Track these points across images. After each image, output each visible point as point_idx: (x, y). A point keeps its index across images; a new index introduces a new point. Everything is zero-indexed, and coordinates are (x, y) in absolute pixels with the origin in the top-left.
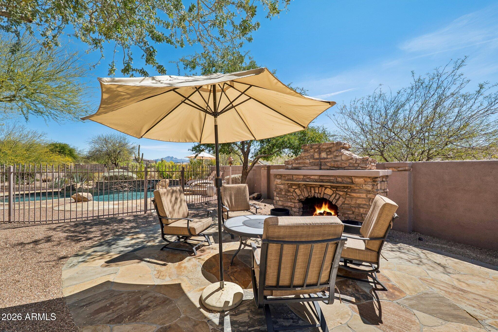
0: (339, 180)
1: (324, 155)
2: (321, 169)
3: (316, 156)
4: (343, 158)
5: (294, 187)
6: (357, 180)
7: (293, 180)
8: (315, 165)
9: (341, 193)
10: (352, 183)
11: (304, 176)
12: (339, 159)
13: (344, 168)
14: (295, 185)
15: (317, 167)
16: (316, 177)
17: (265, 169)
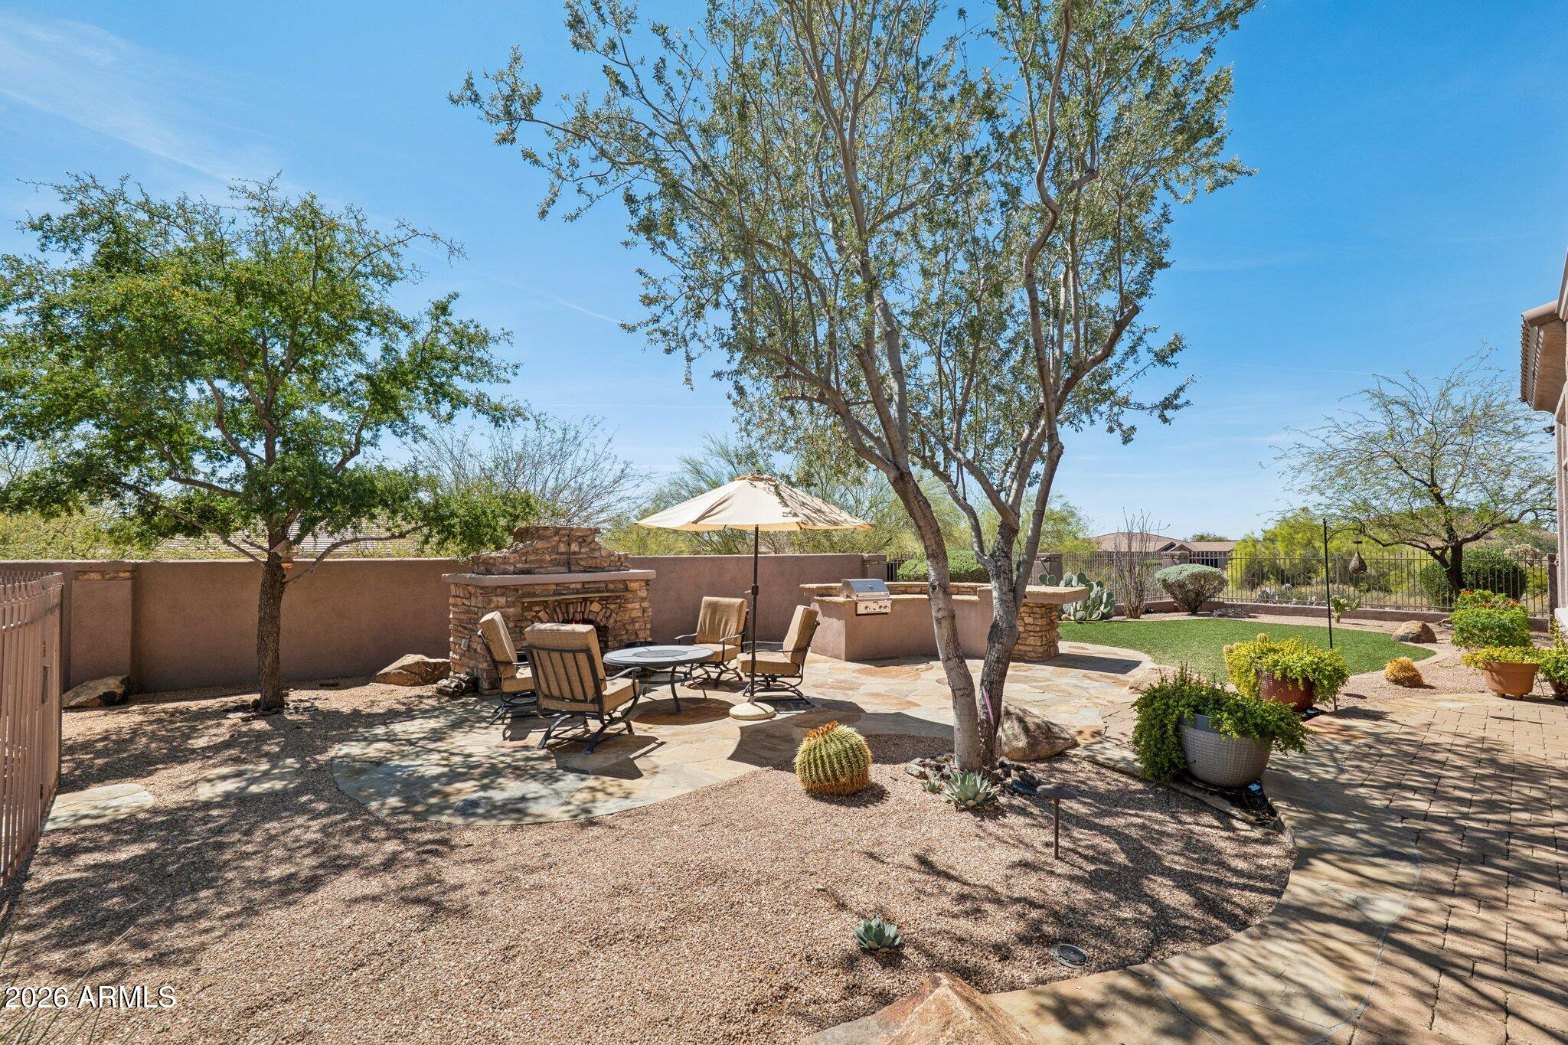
0: (611, 586)
1: (574, 547)
2: (570, 571)
3: (562, 548)
4: (603, 553)
5: (537, 609)
6: (634, 586)
7: (534, 595)
8: (558, 564)
9: (612, 607)
10: (626, 589)
11: (557, 585)
12: (597, 554)
13: (603, 570)
14: (538, 604)
15: (563, 569)
16: (579, 586)
17: (114, 578)
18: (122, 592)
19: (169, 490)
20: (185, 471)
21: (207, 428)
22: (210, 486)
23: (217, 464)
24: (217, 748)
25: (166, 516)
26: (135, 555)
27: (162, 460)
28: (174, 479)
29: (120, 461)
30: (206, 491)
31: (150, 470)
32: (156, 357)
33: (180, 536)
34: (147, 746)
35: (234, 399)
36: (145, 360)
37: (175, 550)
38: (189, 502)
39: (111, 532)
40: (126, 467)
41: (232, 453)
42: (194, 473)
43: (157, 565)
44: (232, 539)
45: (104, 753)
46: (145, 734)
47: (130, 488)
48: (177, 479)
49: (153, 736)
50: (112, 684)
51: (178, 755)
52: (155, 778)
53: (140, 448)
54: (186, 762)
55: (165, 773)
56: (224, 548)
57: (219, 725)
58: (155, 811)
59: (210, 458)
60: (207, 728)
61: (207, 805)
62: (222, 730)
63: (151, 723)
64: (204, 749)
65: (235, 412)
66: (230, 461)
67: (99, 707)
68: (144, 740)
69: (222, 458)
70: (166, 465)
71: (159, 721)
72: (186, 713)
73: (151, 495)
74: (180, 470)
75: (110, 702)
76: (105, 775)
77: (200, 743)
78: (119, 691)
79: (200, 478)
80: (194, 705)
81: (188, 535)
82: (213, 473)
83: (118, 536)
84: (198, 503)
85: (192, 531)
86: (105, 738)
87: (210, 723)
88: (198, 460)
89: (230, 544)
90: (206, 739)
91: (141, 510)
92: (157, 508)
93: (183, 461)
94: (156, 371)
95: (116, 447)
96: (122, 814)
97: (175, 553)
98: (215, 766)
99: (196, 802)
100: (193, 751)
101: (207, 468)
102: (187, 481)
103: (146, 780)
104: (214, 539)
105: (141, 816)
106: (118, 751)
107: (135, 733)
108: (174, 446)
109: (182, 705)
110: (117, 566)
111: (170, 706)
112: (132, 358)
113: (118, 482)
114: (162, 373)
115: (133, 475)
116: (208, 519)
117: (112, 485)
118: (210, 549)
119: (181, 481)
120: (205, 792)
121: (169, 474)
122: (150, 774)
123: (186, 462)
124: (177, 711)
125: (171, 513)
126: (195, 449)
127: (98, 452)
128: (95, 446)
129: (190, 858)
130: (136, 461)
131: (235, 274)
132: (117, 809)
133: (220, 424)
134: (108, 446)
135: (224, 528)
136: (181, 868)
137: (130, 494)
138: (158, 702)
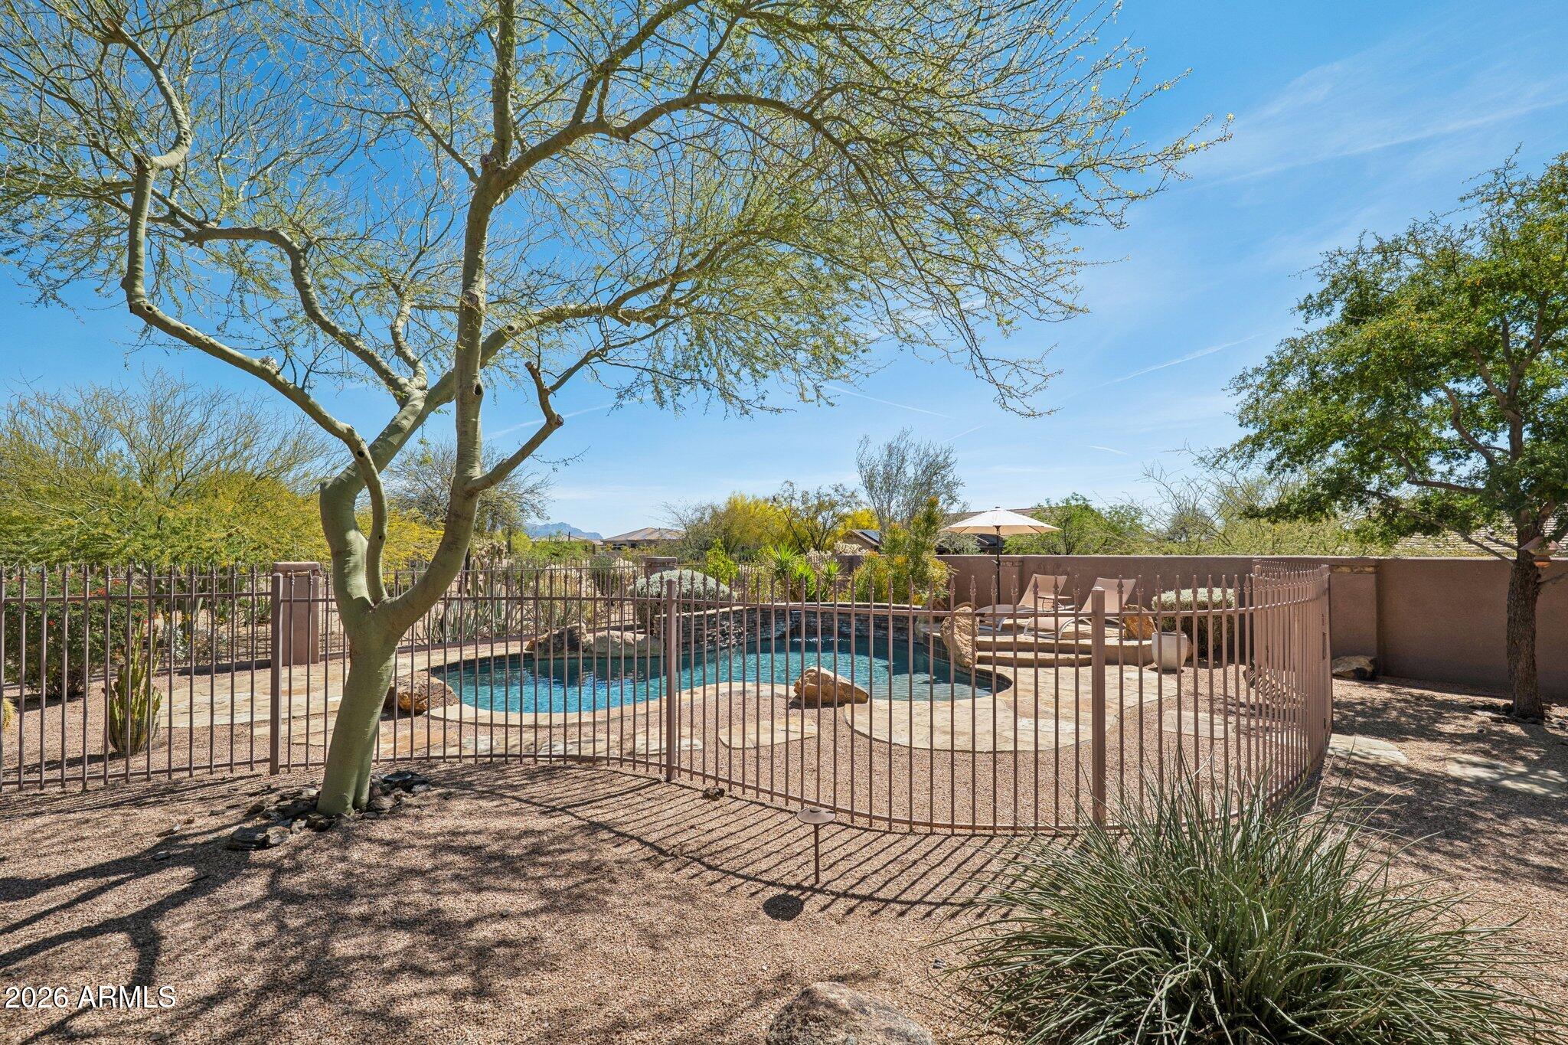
17: (1360, 572)
18: (1367, 584)
19: (1407, 492)
20: (1421, 473)
21: (1443, 427)
22: (1448, 486)
23: (1455, 463)
24: (1466, 738)
25: (1406, 517)
26: (1376, 552)
27: (1399, 465)
28: (1412, 483)
29: (1363, 471)
30: (1444, 490)
31: (1389, 476)
32: (1395, 382)
33: (1418, 535)
34: (1398, 718)
35: (1471, 395)
36: (1386, 388)
37: (1413, 547)
38: (1426, 502)
39: (1357, 532)
40: (1369, 477)
41: (1471, 450)
42: (1430, 474)
43: (1397, 561)
44: (1473, 537)
45: (1361, 714)
46: (1394, 708)
47: (1373, 494)
48: (1414, 482)
49: (1402, 712)
50: (1363, 662)
51: (1426, 732)
52: (1406, 745)
53: (1380, 459)
54: (1435, 740)
55: (1415, 744)
56: (1465, 545)
57: (1466, 718)
58: (1410, 770)
59: (1447, 458)
60: (1455, 718)
61: (1458, 781)
62: (1467, 723)
63: (1399, 701)
64: (1452, 735)
65: (1473, 408)
66: (1469, 458)
67: (1353, 679)
68: (1394, 713)
69: (1460, 456)
70: (1403, 469)
71: (1406, 701)
72: (1430, 700)
73: (1391, 499)
74: (1417, 471)
75: (1361, 677)
76: (1365, 730)
77: (1449, 729)
78: (1369, 669)
79: (1437, 478)
80: (1439, 696)
81: (1426, 534)
82: (1451, 472)
83: (1363, 535)
84: (1437, 504)
85: (1430, 529)
86: (1361, 704)
87: (1457, 714)
88: (1435, 463)
89: (1471, 541)
90: (1453, 727)
91: (1384, 514)
92: (1397, 509)
93: (1419, 465)
94: (1396, 395)
95: (1360, 460)
96: (1383, 762)
97: (1413, 551)
98: (1464, 752)
99: (1447, 775)
100: (1441, 734)
101: (1445, 468)
102: (1425, 483)
103: (1400, 744)
104: (1454, 536)
105: (1398, 769)
106: (1372, 715)
107: (1386, 705)
108: (1410, 453)
109: (1427, 693)
110: (1363, 562)
111: (1416, 692)
112: (1376, 387)
113: (1362, 489)
114: (1401, 395)
115: (1375, 483)
116: (1447, 518)
117: (1359, 493)
118: (1451, 547)
119: (1418, 483)
120: (1455, 770)
121: (1406, 478)
122: (1402, 740)
123: (1422, 464)
124: (1421, 696)
125: (1410, 514)
126: (1430, 452)
127: (1346, 466)
128: (1343, 461)
129: (1443, 813)
130: (1376, 469)
131: (1469, 281)
132: (1378, 757)
133: (1456, 424)
134: (1354, 459)
135: (1464, 526)
136: (1436, 817)
137: (1375, 500)
138: (1403, 686)
